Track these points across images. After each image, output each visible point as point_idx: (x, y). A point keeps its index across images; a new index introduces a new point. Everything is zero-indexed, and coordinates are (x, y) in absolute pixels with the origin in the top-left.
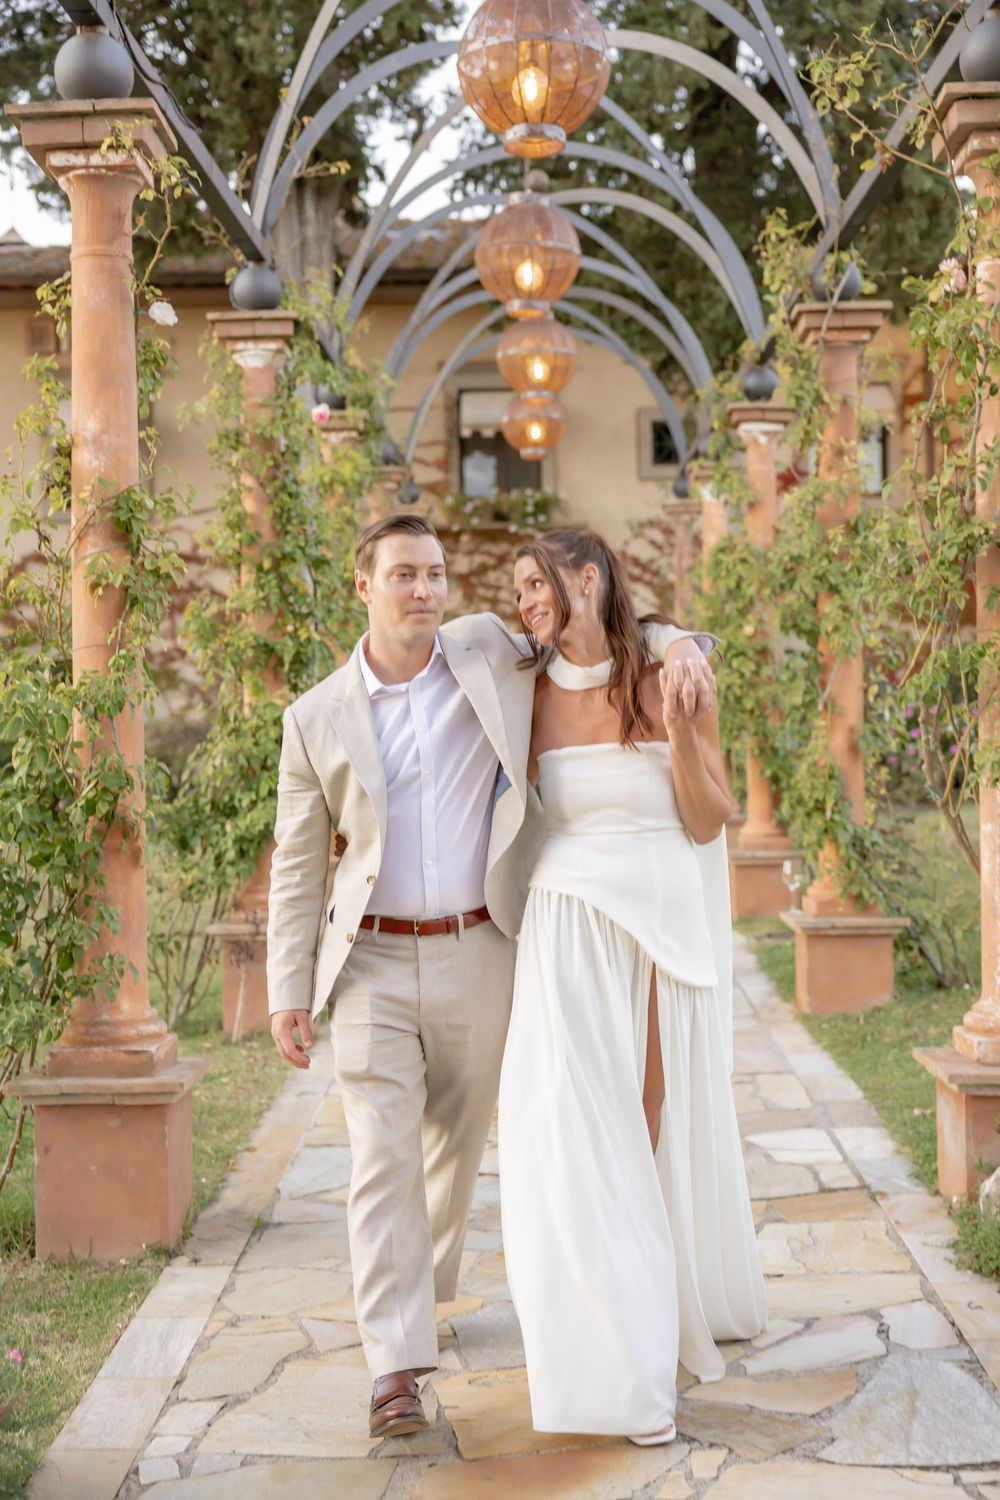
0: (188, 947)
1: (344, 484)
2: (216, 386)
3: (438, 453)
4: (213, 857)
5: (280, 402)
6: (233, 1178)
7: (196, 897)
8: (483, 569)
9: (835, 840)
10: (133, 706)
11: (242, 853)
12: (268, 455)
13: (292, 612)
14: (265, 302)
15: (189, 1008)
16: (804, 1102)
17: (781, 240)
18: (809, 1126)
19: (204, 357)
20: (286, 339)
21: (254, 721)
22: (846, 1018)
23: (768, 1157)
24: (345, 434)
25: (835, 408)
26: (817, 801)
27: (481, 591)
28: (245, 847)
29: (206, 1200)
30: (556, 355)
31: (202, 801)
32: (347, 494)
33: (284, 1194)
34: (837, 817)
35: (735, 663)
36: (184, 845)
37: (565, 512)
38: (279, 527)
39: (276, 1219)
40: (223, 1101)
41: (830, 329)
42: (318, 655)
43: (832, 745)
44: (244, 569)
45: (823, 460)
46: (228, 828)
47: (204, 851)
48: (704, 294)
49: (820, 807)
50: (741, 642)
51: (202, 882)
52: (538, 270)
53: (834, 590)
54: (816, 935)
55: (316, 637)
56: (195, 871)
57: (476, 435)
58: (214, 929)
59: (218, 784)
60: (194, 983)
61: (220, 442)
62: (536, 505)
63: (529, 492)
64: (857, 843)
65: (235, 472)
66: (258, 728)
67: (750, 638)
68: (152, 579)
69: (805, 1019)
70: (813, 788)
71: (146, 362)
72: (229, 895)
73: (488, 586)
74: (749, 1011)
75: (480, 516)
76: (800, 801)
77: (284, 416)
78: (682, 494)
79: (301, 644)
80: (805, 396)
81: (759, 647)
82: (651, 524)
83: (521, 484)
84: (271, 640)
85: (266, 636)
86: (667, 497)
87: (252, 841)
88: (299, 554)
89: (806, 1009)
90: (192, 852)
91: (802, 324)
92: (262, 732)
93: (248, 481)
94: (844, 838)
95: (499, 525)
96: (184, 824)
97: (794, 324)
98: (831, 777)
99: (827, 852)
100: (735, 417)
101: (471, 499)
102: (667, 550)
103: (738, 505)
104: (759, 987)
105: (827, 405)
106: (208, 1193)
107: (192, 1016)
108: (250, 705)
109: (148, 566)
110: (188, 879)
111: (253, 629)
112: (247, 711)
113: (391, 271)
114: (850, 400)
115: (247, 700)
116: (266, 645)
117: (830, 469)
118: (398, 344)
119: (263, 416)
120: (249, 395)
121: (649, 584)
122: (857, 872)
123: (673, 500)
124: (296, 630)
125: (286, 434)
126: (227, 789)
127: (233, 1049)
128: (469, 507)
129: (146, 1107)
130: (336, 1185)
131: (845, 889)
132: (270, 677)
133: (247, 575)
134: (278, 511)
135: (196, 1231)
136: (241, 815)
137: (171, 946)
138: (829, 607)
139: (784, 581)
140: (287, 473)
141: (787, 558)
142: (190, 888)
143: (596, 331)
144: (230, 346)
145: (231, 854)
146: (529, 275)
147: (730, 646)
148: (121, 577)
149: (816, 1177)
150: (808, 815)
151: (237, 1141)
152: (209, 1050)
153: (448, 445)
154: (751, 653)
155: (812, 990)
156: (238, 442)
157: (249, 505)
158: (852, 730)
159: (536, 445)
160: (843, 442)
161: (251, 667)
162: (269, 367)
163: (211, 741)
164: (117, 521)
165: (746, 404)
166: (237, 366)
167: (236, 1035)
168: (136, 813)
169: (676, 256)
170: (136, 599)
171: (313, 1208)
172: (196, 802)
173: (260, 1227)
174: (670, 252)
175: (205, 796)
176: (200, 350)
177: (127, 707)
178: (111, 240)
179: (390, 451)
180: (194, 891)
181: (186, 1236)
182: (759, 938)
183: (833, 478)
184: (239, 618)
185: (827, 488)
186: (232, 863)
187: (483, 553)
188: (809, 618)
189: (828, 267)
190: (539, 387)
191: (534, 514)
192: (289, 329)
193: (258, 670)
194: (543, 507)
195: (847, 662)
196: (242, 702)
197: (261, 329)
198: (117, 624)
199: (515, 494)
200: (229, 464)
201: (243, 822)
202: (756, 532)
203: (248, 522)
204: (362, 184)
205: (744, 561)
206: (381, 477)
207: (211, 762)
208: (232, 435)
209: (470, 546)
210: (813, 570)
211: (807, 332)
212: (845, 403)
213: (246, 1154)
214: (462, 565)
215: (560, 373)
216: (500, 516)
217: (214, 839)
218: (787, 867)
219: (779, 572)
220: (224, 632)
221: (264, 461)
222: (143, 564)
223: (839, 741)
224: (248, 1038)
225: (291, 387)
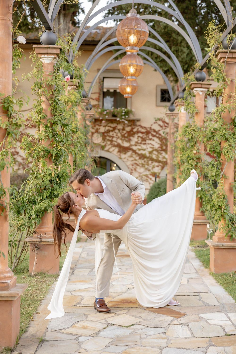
0: (19, 245)
1: (72, 102)
2: (35, 68)
3: (96, 96)
4: (28, 217)
5: (55, 74)
6: (32, 323)
7: (22, 229)
8: (109, 131)
9: (225, 218)
10: (8, 168)
11: (37, 216)
12: (50, 91)
13: (56, 140)
14: (51, 43)
15: (18, 264)
16: (217, 304)
17: (214, 30)
18: (219, 312)
19: (31, 59)
20: (57, 54)
21: (43, 174)
22: (226, 275)
23: (207, 322)
24: (72, 87)
25: (229, 83)
26: (219, 206)
27: (108, 138)
28: (38, 214)
29: (23, 331)
30: (137, 65)
31: (25, 199)
32: (73, 105)
33: (49, 330)
34: (225, 211)
35: (190, 162)
36: (19, 213)
37: (133, 115)
38: (53, 114)
39: (47, 338)
40: (29, 296)
41: (228, 58)
42: (64, 154)
43: (224, 189)
44: (41, 126)
45: (224, 99)
46: (33, 208)
47: (25, 215)
48: (180, 50)
49: (220, 208)
50: (192, 155)
51: (24, 225)
52: (136, 37)
53: (227, 140)
54: (217, 248)
55: (63, 148)
56: (22, 221)
57: (108, 91)
58: (27, 240)
59: (30, 194)
60: (20, 256)
61: (35, 86)
62: (125, 113)
63: (123, 109)
64: (231, 219)
65: (40, 95)
66: (44, 176)
67: (195, 154)
68: (15, 126)
69: (213, 274)
70: (218, 202)
71: (15, 55)
72: (32, 229)
73: (110, 137)
74: (195, 271)
75: (108, 115)
76: (213, 206)
77: (56, 78)
78: (172, 110)
79: (58, 151)
80: (220, 78)
81: (198, 157)
82: (159, 119)
83: (121, 106)
84: (49, 149)
85: (47, 148)
86: (167, 111)
87: (41, 212)
88: (59, 122)
89: (213, 271)
90: (21, 215)
91: (219, 56)
92: (45, 178)
93: (44, 98)
94: (227, 218)
95: (114, 118)
96: (19, 206)
97: (216, 56)
98: (224, 199)
99: (222, 222)
100: (193, 86)
101: (106, 110)
102: (164, 128)
103: (193, 113)
104: (197, 263)
105: (227, 82)
106: (24, 328)
107: (19, 267)
108: (41, 169)
109: (14, 122)
110: (20, 223)
111: (44, 145)
112: (40, 171)
113: (85, 41)
114: (233, 80)
115: (40, 168)
116: (47, 150)
117: (227, 102)
118: (88, 61)
119: (49, 78)
120: (45, 71)
121: (158, 137)
122: (231, 229)
123: (169, 112)
124: (57, 146)
125: (56, 84)
126: (33, 195)
127: (32, 278)
128: (105, 112)
129: (6, 301)
130: (66, 327)
131: (227, 233)
132: (48, 161)
133: (42, 128)
134: (53, 108)
135: (21, 342)
136: (37, 204)
137: (13, 244)
138: (225, 145)
139: (210, 136)
140: (56, 96)
141: (212, 129)
142: (20, 226)
143: (148, 60)
144: (39, 56)
145: (34, 216)
146: (133, 39)
147: (188, 156)
148: (5, 126)
149: (224, 330)
150: (216, 210)
151: (33, 310)
152: (24, 278)
153: (99, 94)
154: (195, 159)
155: (215, 266)
156: (41, 86)
157: (44, 106)
158: (230, 184)
159: (128, 93)
160: (231, 94)
161: (43, 157)
162: (52, 63)
163: (29, 180)
164: (4, 106)
165: (196, 82)
166: (42, 62)
167: (33, 273)
168: (7, 203)
169: (172, 38)
170: (9, 132)
171: (59, 335)
172: (23, 199)
173: (42, 341)
174: (170, 37)
175: (26, 197)
176: (30, 57)
177: (5, 168)
178: (5, 15)
179: (85, 93)
180: (21, 227)
181: (17, 344)
182: (195, 247)
183: (228, 105)
184: (39, 142)
185: (226, 108)
186: (34, 219)
187: (109, 126)
188: (219, 148)
189: (228, 38)
190: (132, 75)
191: (124, 115)
192: (58, 51)
193: (44, 158)
194: (127, 113)
195: (230, 163)
196: (39, 168)
197: (50, 51)
198: (2, 141)
199: (119, 109)
200: (38, 93)
201: (38, 206)
202: (198, 122)
203: (43, 111)
204: (77, 14)
205: (194, 130)
206: (82, 101)
207: (28, 187)
208: (39, 84)
209: (105, 124)
210: (220, 133)
211: (221, 58)
212: (232, 81)
213: (37, 315)
214: (102, 129)
215: (138, 72)
216: (114, 116)
217: (28, 211)
218: (208, 226)
219: (209, 134)
220: (34, 146)
221: (49, 92)
222: (12, 121)
223: (227, 187)
224: (37, 275)
225: (58, 70)
